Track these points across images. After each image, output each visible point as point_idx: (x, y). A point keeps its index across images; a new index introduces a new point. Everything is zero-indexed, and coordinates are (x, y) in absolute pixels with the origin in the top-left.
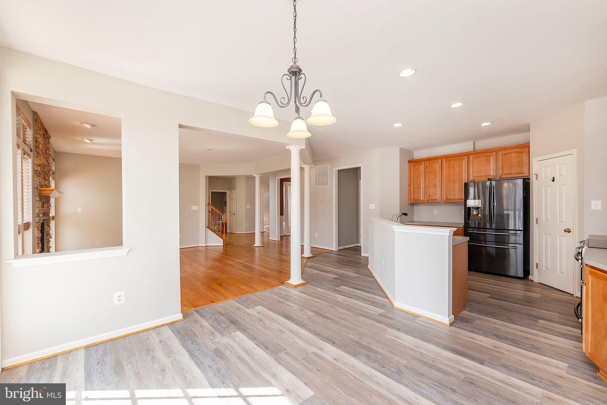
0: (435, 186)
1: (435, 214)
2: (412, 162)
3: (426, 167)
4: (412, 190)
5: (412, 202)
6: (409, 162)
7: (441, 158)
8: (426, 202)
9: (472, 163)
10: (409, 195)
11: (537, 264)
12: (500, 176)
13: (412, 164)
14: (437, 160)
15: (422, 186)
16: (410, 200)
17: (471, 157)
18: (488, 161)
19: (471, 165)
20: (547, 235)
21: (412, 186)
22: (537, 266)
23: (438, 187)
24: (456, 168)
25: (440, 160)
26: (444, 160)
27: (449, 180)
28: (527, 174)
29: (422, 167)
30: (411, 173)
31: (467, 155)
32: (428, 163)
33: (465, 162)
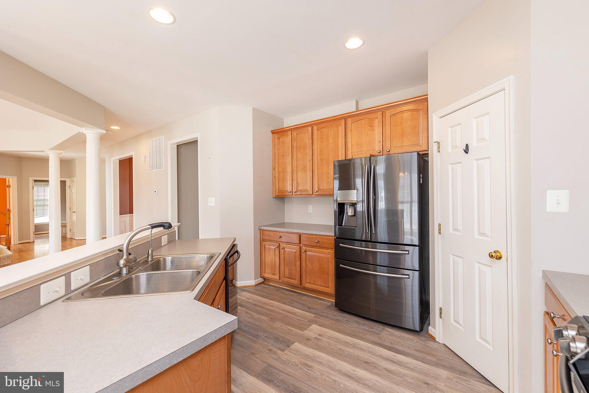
0: (304, 169)
1: (309, 212)
2: (277, 133)
3: (293, 140)
4: (277, 175)
5: (277, 194)
6: (273, 132)
7: (311, 125)
8: (293, 194)
9: (351, 131)
10: (273, 184)
11: (441, 309)
12: (388, 151)
13: (276, 135)
14: (306, 128)
15: (289, 169)
16: (274, 193)
17: (349, 121)
18: (371, 126)
19: (349, 134)
20: (457, 259)
21: (277, 169)
22: (441, 313)
23: (308, 171)
24: (331, 141)
25: (310, 128)
26: (315, 128)
27: (322, 160)
28: (424, 148)
29: (288, 139)
30: (275, 149)
31: (345, 118)
32: (295, 134)
33: (341, 129)
